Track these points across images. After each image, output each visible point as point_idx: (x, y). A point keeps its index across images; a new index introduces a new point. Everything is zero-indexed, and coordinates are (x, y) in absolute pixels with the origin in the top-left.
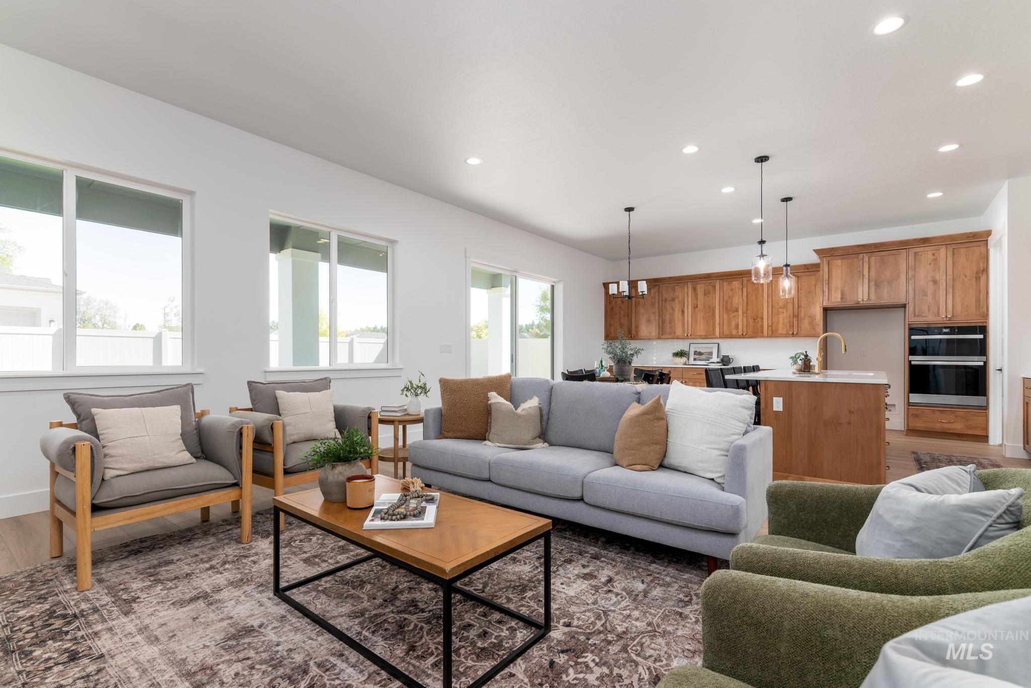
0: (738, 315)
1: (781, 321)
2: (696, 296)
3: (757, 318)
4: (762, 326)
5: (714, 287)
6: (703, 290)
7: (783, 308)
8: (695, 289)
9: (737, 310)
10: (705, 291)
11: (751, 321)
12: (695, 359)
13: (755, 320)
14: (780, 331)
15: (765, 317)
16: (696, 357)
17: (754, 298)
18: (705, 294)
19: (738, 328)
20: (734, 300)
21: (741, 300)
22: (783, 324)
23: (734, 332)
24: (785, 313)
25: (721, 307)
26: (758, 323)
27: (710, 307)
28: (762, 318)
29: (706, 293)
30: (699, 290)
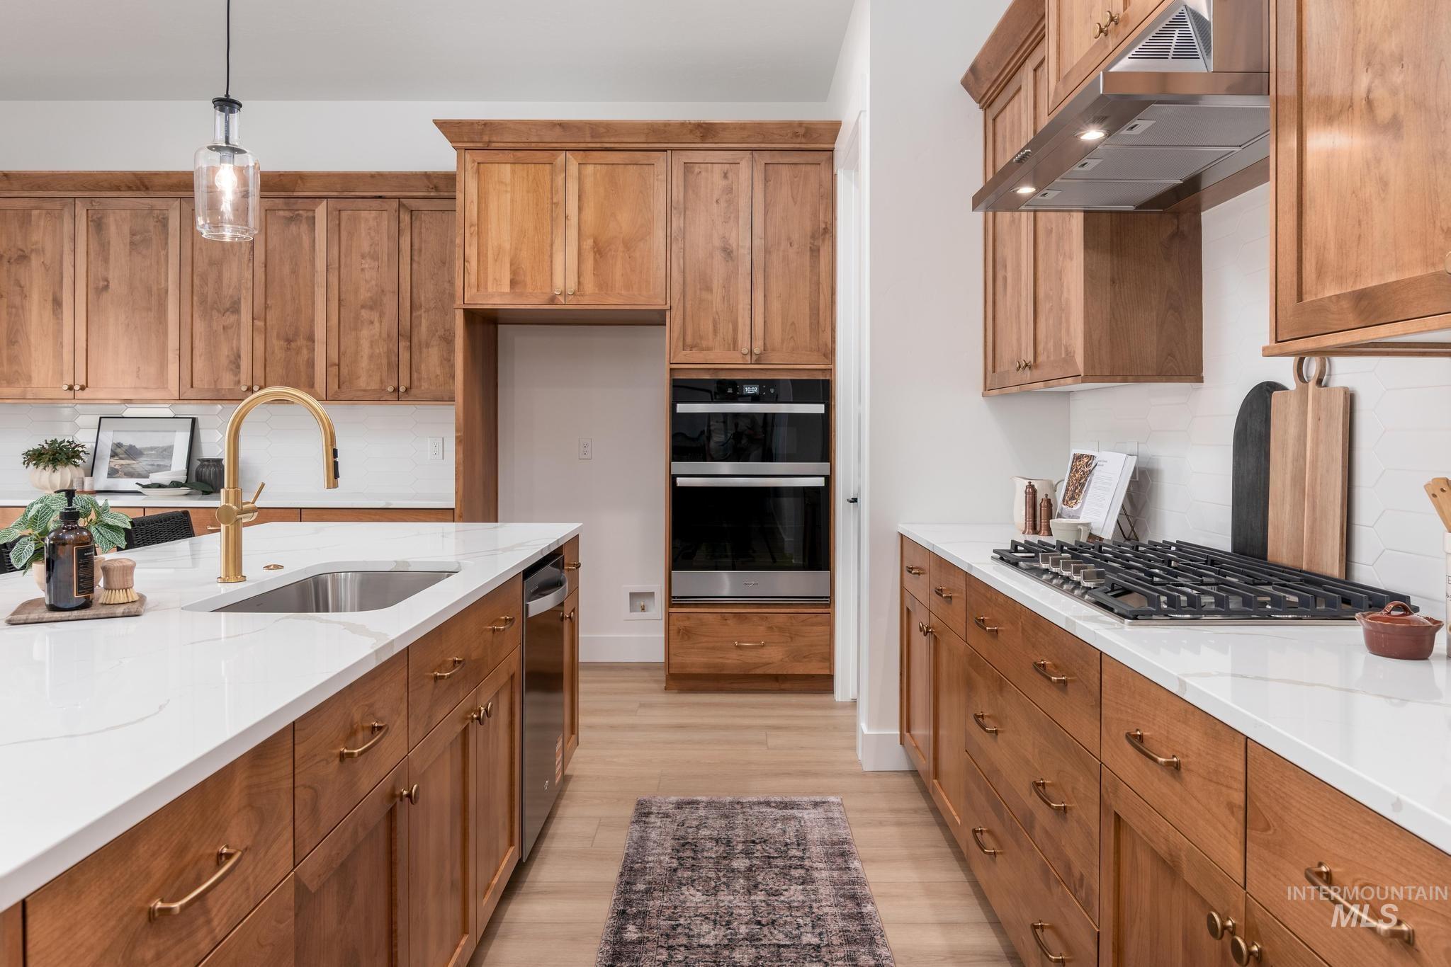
0: (239, 322)
1: (365, 344)
2: (103, 250)
3: (296, 334)
4: (311, 364)
5: (163, 223)
6: (126, 229)
7: (371, 308)
8: (97, 225)
9: (235, 308)
10: (133, 234)
11: (277, 345)
12: (113, 473)
13: (289, 341)
14: (362, 382)
15: (320, 333)
16: (117, 463)
17: (287, 269)
18: (132, 243)
19: (238, 367)
20: (226, 275)
21: (248, 275)
22: (371, 357)
23: (227, 381)
24: (377, 324)
25: (187, 295)
26: (298, 352)
27: (150, 291)
28: (311, 339)
29: (136, 243)
30: (113, 229)
